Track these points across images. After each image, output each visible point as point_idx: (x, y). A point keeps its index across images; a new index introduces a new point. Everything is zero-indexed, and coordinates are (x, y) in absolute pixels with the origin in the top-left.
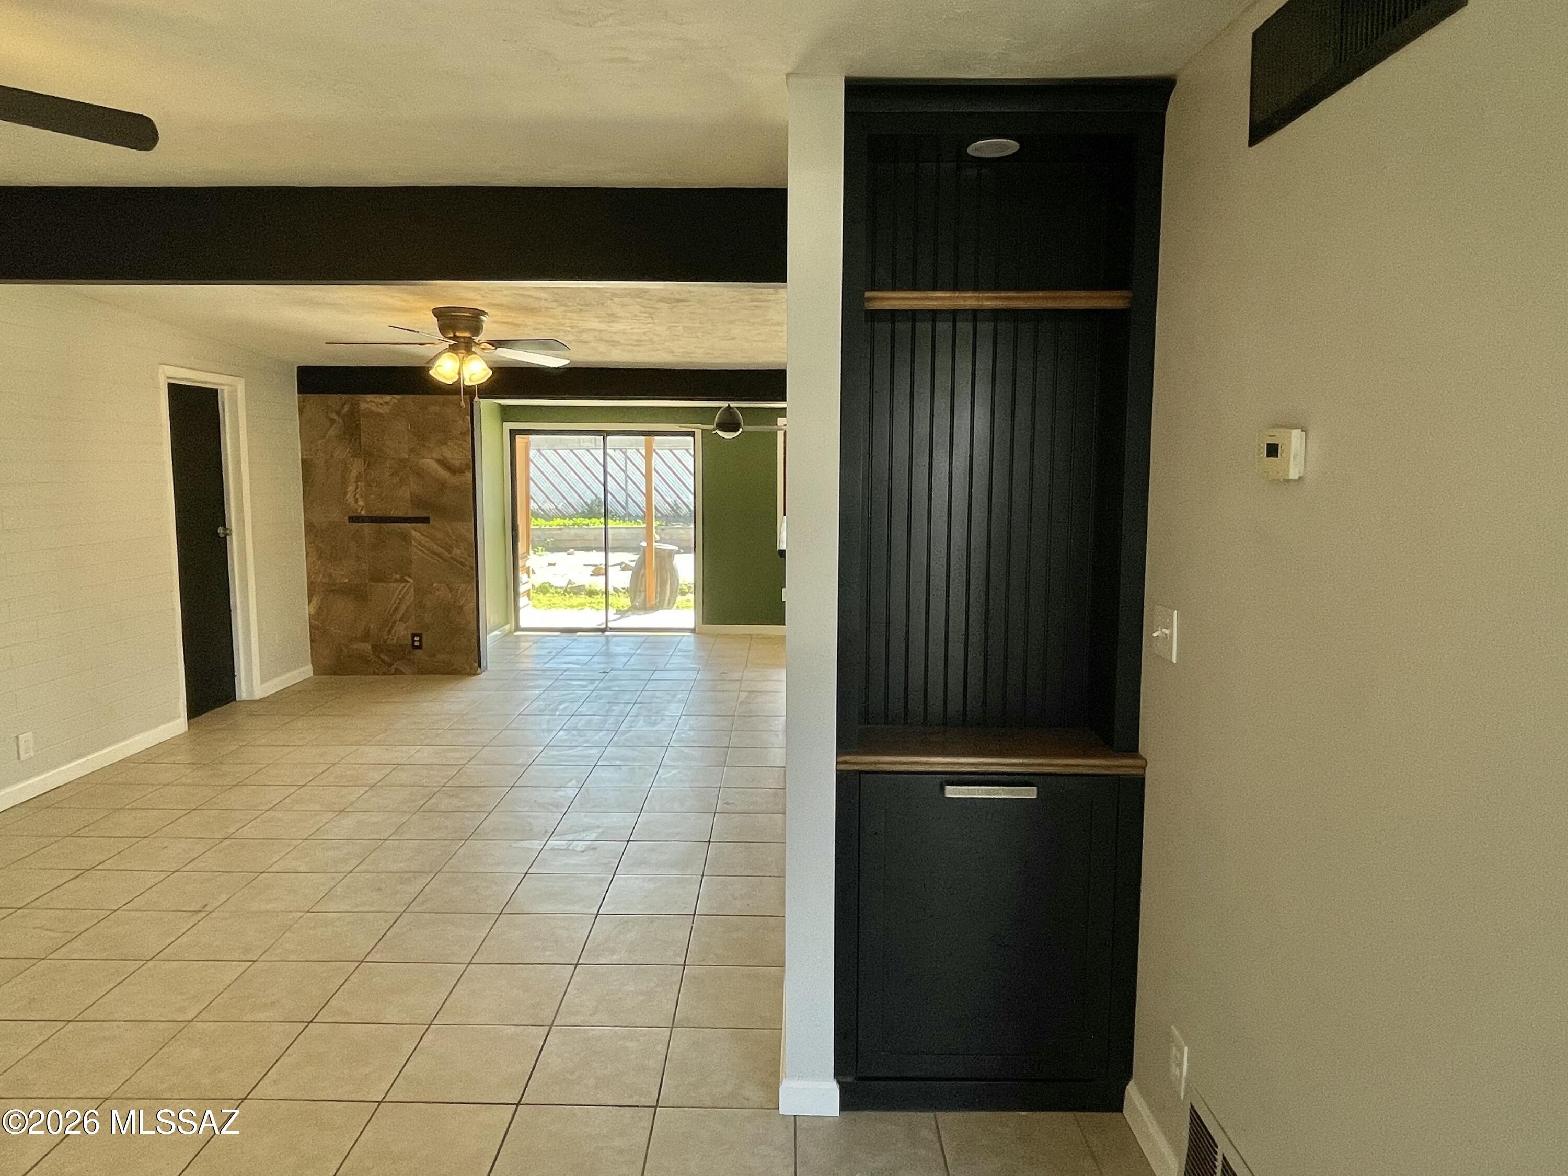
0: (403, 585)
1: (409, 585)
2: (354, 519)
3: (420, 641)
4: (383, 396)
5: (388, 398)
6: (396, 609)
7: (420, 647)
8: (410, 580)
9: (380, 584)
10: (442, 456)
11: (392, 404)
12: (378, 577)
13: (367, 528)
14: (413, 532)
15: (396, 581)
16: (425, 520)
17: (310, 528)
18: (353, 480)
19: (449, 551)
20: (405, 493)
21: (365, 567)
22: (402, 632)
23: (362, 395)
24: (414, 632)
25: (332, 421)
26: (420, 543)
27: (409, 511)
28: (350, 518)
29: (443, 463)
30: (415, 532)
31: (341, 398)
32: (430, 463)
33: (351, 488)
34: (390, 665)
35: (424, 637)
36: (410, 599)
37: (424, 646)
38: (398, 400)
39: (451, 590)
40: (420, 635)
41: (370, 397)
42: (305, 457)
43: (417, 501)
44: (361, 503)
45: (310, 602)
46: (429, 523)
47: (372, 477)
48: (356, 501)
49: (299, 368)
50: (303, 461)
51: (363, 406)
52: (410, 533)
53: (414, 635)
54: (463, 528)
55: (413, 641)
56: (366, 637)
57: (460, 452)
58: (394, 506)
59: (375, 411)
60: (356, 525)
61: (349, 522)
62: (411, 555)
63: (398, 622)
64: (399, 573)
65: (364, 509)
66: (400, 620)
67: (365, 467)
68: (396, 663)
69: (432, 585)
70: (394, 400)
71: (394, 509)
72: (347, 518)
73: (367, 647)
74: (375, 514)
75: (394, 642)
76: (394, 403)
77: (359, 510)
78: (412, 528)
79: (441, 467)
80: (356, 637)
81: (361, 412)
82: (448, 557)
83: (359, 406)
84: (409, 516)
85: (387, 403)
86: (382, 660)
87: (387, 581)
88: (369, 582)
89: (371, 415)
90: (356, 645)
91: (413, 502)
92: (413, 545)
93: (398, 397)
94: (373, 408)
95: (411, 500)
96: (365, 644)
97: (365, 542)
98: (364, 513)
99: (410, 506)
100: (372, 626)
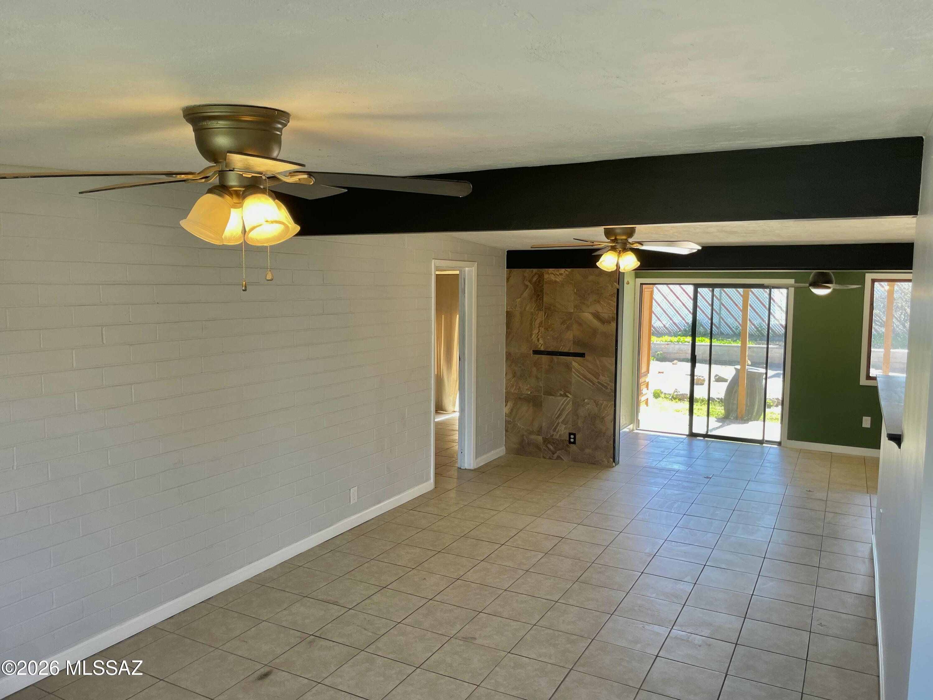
0: (566, 398)
1: (569, 399)
2: (536, 352)
3: (575, 438)
4: (559, 269)
5: (562, 271)
6: (560, 415)
7: (574, 443)
8: (569, 395)
9: (551, 397)
10: (595, 311)
11: (564, 274)
12: (550, 392)
13: (545, 359)
14: (574, 364)
15: (561, 395)
16: (582, 355)
17: (509, 355)
18: (537, 326)
19: (597, 378)
20: (570, 335)
21: (541, 384)
22: (563, 431)
23: (546, 269)
24: (571, 432)
25: (527, 286)
26: (577, 371)
27: (572, 348)
28: (533, 351)
29: (596, 316)
30: (575, 363)
31: (533, 271)
32: (587, 316)
33: (535, 331)
34: (553, 453)
35: (577, 437)
36: (569, 408)
37: (577, 442)
38: (569, 272)
39: (597, 405)
40: (574, 435)
41: (551, 270)
42: (509, 310)
43: (577, 342)
44: (541, 342)
45: (506, 405)
46: (584, 357)
47: (549, 324)
48: (538, 340)
49: (507, 252)
50: (507, 312)
51: (546, 276)
52: (571, 363)
53: (570, 434)
54: (608, 362)
55: (570, 438)
56: (539, 432)
57: (609, 309)
58: (562, 345)
59: (554, 280)
60: (537, 356)
61: (533, 354)
62: (571, 379)
63: (560, 424)
64: (563, 390)
65: (543, 346)
66: (562, 423)
67: (545, 317)
68: (558, 452)
69: (584, 400)
70: (566, 272)
71: (562, 347)
72: (531, 351)
73: (540, 439)
74: (549, 350)
75: (557, 437)
76: (566, 274)
77: (540, 346)
78: (573, 361)
79: (595, 319)
80: (533, 431)
81: (545, 280)
82: (596, 382)
83: (544, 276)
84: (571, 351)
85: (561, 274)
86: (549, 449)
87: (555, 395)
88: (543, 395)
89: (551, 282)
90: (533, 437)
91: (574, 343)
92: (573, 372)
93: (569, 270)
94: (553, 278)
95: (573, 341)
96: (539, 437)
97: (542, 368)
98: (542, 349)
99: (572, 345)
100: (544, 424)
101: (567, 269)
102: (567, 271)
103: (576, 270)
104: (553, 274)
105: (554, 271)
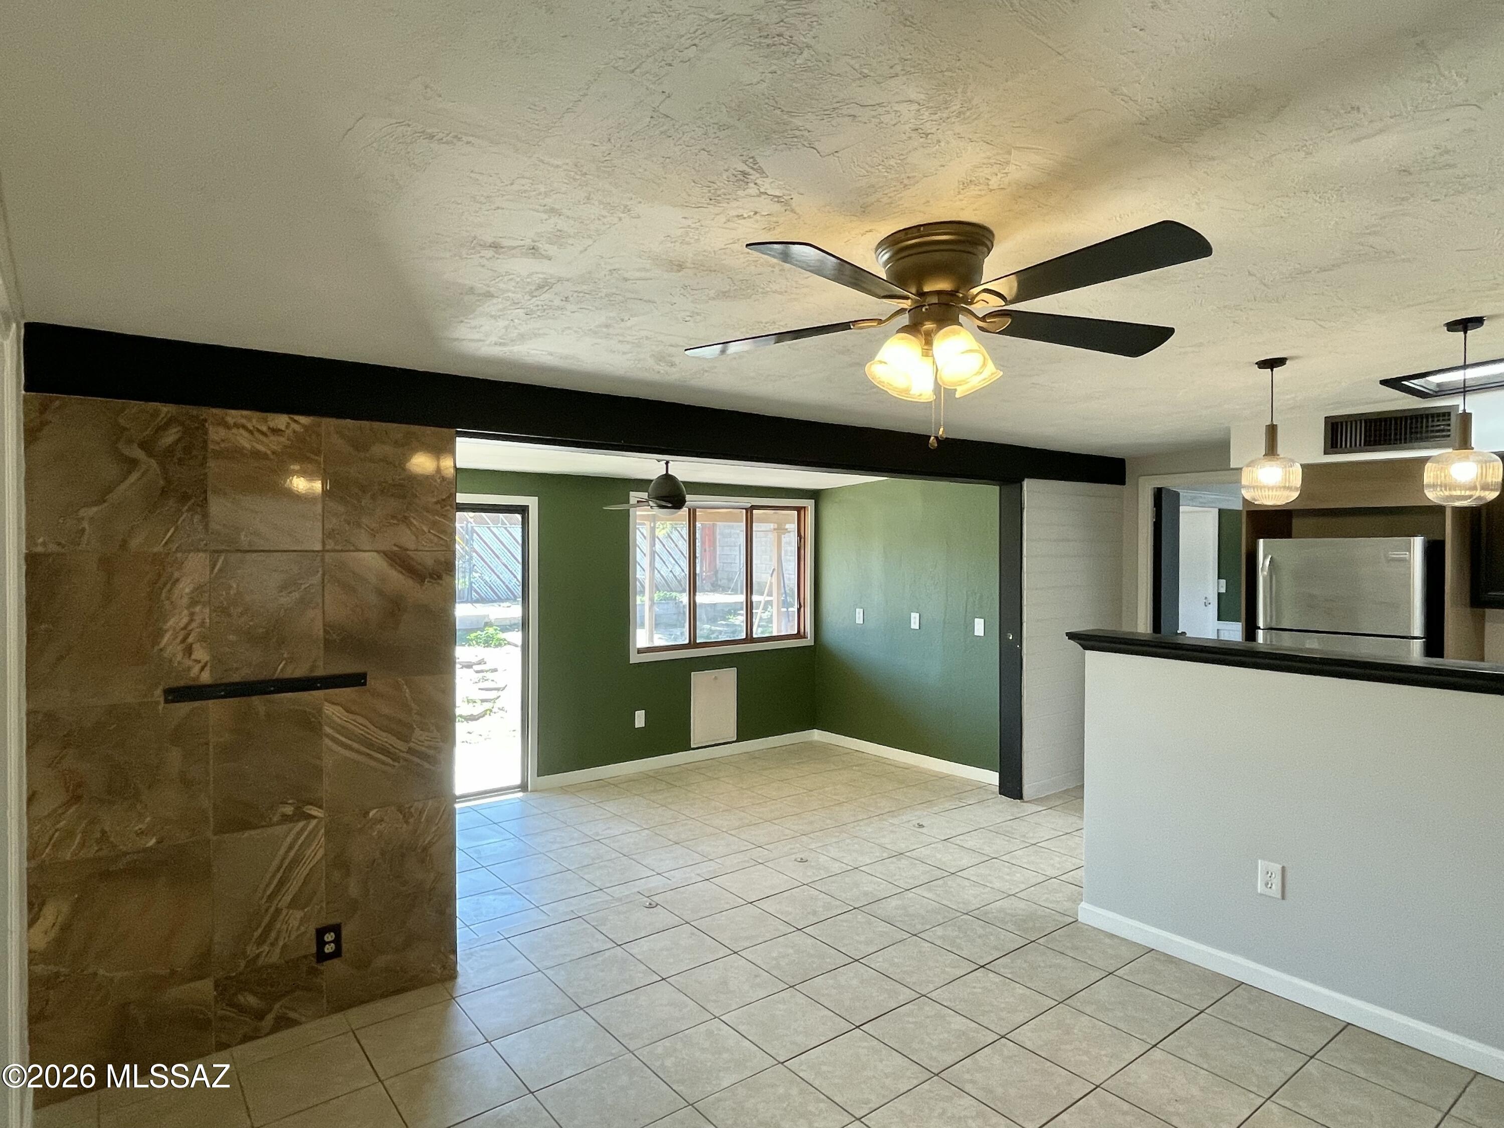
0: (301, 824)
1: (314, 822)
2: (181, 694)
3: (337, 941)
4: (271, 416)
5: (281, 420)
6: (283, 881)
7: (337, 953)
8: (314, 811)
9: (243, 835)
10: (395, 545)
11: (288, 433)
12: (240, 821)
13: (216, 711)
14: (330, 710)
15: (285, 819)
16: (357, 680)
18: (185, 601)
19: (405, 739)
20: (314, 625)
21: (205, 799)
22: (294, 930)
23: (215, 411)
24: (323, 925)
25: (133, 463)
26: (341, 730)
27: (320, 663)
28: (167, 691)
29: (400, 560)
30: (333, 707)
31: (156, 413)
32: (370, 561)
33: (175, 622)
34: (260, 1016)
35: (347, 932)
36: (317, 852)
37: (345, 946)
38: (304, 426)
39: (407, 816)
40: (336, 929)
41: (234, 416)
42: (39, 549)
43: (339, 642)
44: (201, 654)
46: (365, 684)
47: (232, 592)
48: (189, 651)
49: (30, 327)
51: (216, 434)
52: (320, 711)
53: (320, 933)
55: (321, 943)
56: (201, 968)
57: (436, 540)
58: (285, 656)
59: (248, 446)
60: (184, 708)
61: (167, 701)
62: (320, 758)
63: (284, 912)
64: (290, 801)
65: (208, 668)
66: (289, 907)
67: (216, 570)
68: (277, 1006)
69: (367, 813)
70: (294, 426)
71: (283, 663)
72: (159, 692)
73: (206, 988)
74: (236, 678)
75: (275, 958)
76: (294, 432)
77: (196, 669)
78: (326, 700)
79: (396, 569)
80: (173, 973)
81: (211, 446)
82: (404, 752)
83: (206, 433)
84: (320, 672)
85: (276, 431)
86: (242, 1009)
87: (264, 823)
88: (215, 834)
89: (234, 453)
90: (175, 993)
91: (328, 643)
92: (328, 736)
93: (303, 420)
94: (244, 440)
95: (325, 639)
96: (198, 984)
97: (207, 744)
98: (206, 678)
99: (322, 652)
100: (217, 938)
101: (296, 417)
102: (296, 421)
103: (329, 424)
104: (244, 427)
105: (249, 419)
